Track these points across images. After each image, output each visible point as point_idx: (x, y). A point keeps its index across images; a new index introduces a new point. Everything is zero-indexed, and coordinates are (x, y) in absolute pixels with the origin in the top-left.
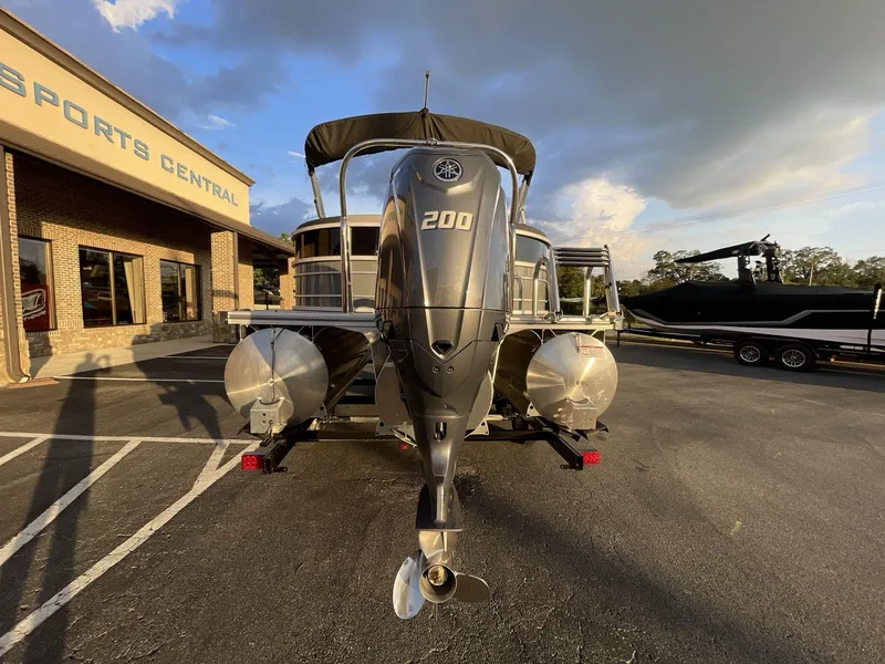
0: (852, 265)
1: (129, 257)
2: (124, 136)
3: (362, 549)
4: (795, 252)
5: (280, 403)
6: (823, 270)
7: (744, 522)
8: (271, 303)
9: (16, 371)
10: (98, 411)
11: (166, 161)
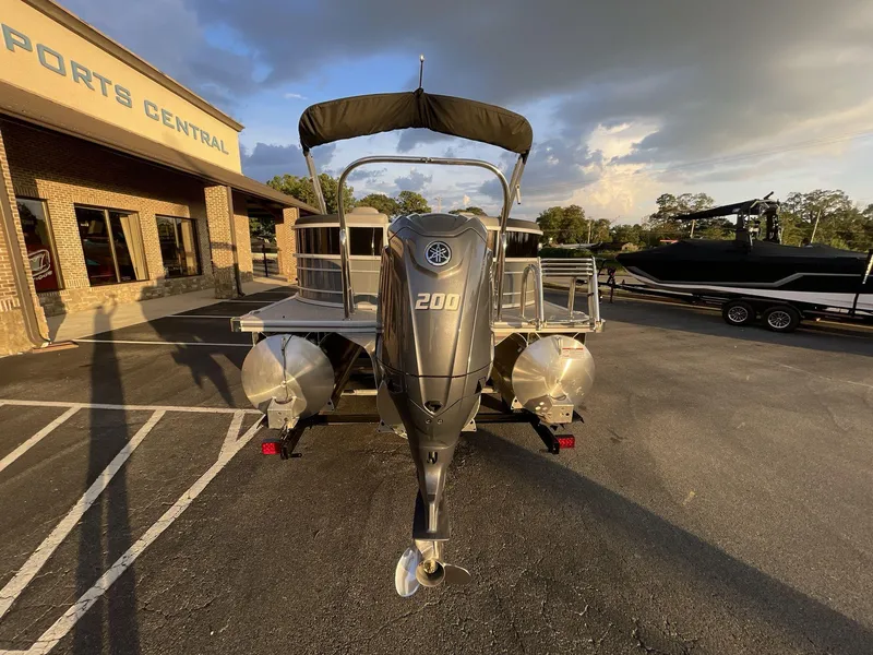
0: (861, 210)
1: (126, 213)
2: (104, 81)
3: (368, 518)
4: (805, 196)
5: (293, 401)
6: (831, 214)
7: (697, 493)
8: (269, 251)
9: (36, 336)
10: (123, 378)
11: (151, 108)
